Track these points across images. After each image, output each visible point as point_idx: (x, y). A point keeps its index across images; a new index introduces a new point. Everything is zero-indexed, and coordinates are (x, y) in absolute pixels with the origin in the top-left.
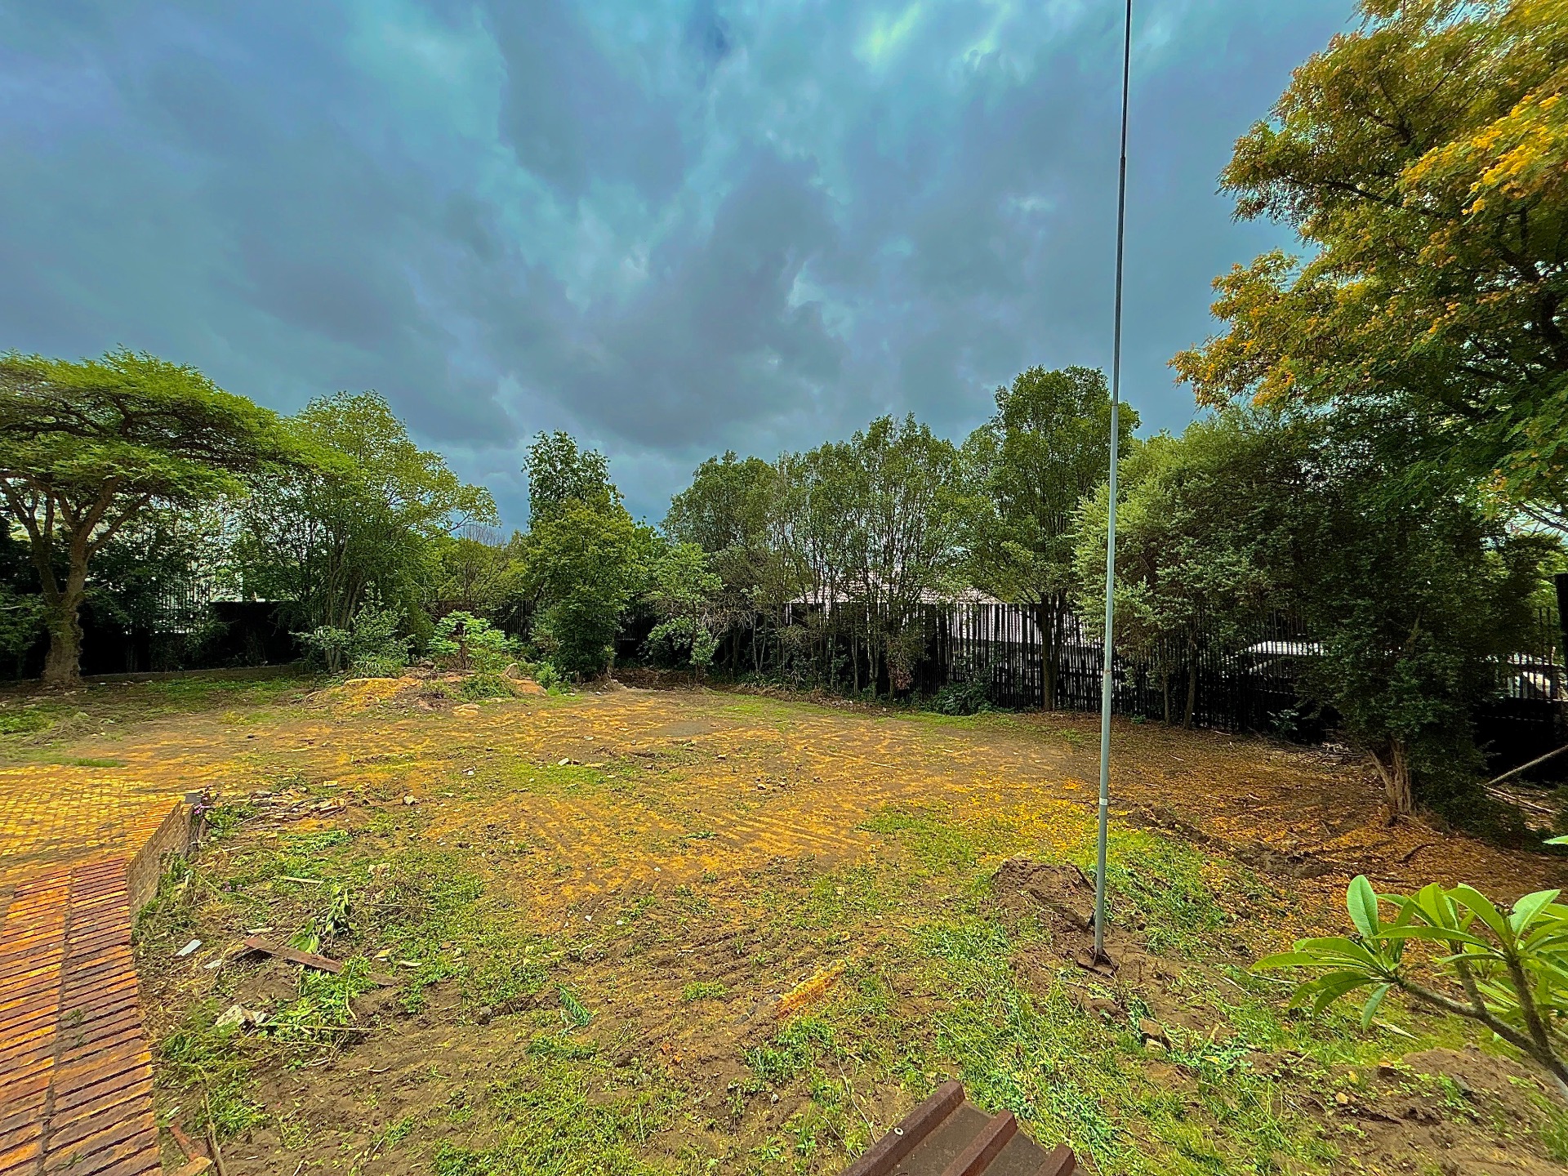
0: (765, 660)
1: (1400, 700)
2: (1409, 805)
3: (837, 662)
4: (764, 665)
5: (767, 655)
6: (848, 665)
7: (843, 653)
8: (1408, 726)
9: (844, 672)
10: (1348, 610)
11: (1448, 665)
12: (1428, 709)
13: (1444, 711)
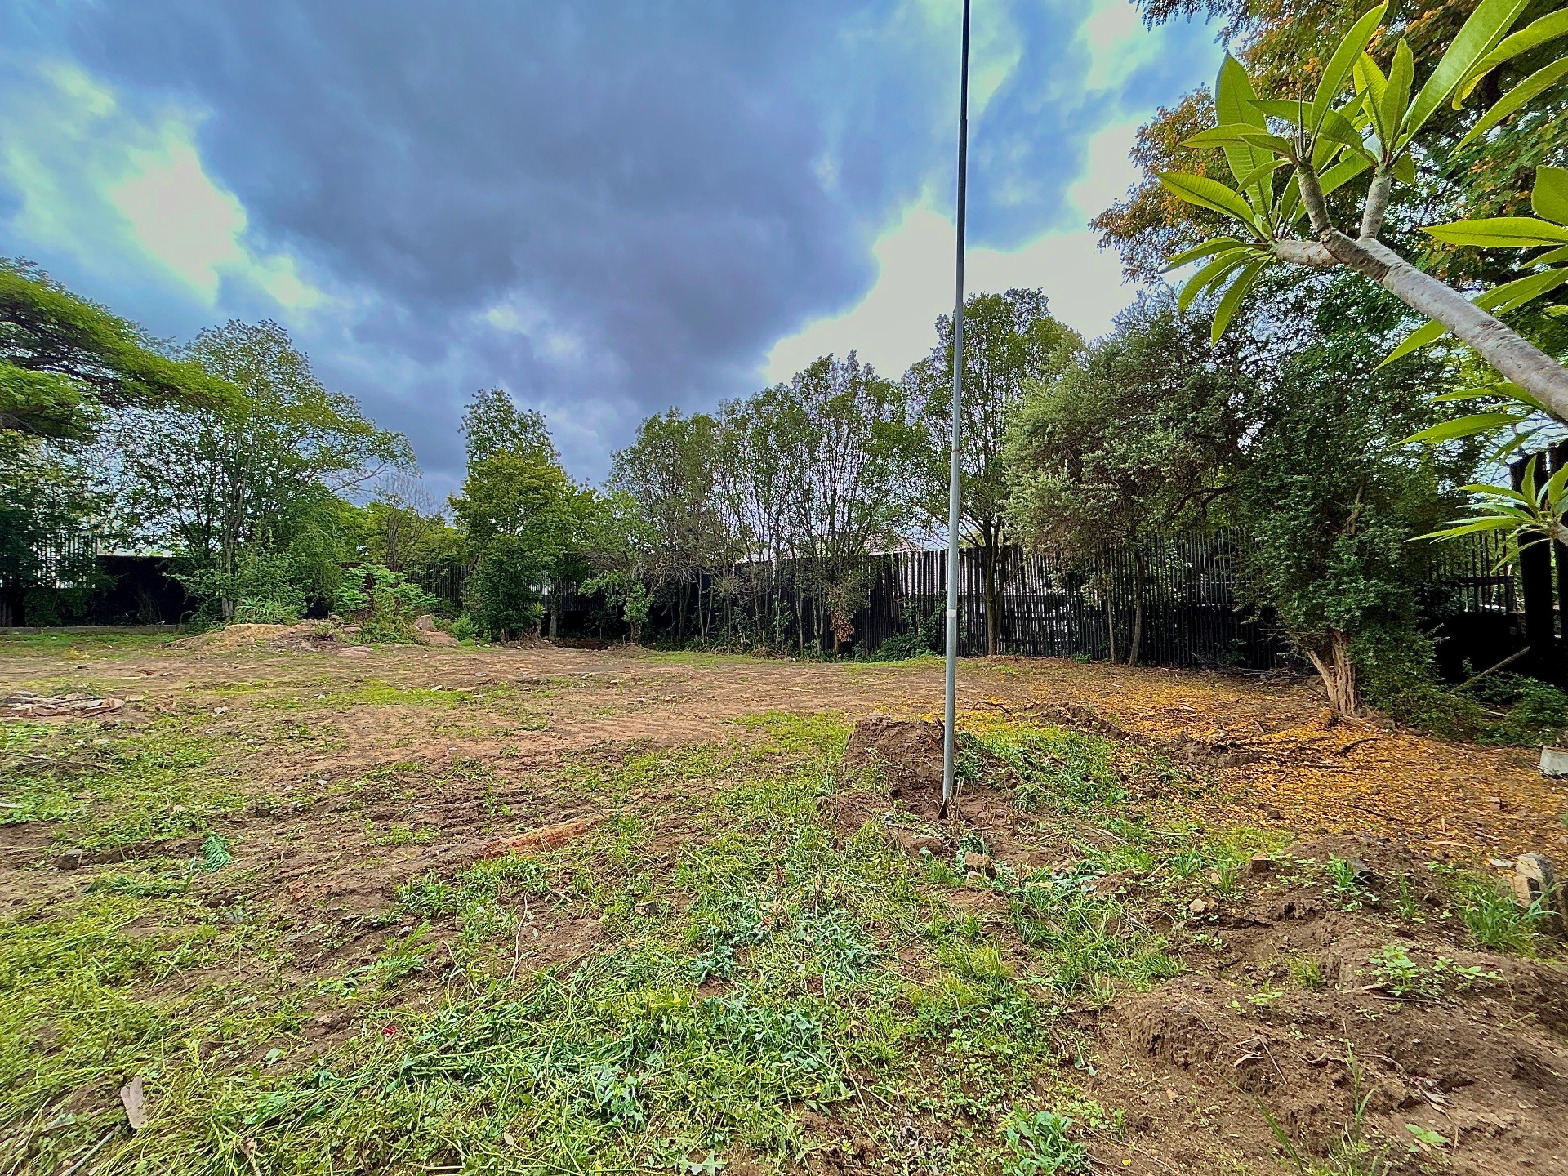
0: (711, 623)
1: (1339, 584)
2: (1353, 706)
3: (781, 620)
4: (710, 629)
5: (713, 618)
6: (794, 621)
7: (788, 609)
8: (1349, 611)
9: (789, 631)
10: (1283, 490)
11: (1390, 540)
12: (1368, 592)
13: (1389, 594)
